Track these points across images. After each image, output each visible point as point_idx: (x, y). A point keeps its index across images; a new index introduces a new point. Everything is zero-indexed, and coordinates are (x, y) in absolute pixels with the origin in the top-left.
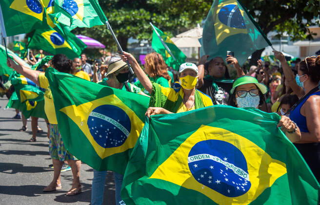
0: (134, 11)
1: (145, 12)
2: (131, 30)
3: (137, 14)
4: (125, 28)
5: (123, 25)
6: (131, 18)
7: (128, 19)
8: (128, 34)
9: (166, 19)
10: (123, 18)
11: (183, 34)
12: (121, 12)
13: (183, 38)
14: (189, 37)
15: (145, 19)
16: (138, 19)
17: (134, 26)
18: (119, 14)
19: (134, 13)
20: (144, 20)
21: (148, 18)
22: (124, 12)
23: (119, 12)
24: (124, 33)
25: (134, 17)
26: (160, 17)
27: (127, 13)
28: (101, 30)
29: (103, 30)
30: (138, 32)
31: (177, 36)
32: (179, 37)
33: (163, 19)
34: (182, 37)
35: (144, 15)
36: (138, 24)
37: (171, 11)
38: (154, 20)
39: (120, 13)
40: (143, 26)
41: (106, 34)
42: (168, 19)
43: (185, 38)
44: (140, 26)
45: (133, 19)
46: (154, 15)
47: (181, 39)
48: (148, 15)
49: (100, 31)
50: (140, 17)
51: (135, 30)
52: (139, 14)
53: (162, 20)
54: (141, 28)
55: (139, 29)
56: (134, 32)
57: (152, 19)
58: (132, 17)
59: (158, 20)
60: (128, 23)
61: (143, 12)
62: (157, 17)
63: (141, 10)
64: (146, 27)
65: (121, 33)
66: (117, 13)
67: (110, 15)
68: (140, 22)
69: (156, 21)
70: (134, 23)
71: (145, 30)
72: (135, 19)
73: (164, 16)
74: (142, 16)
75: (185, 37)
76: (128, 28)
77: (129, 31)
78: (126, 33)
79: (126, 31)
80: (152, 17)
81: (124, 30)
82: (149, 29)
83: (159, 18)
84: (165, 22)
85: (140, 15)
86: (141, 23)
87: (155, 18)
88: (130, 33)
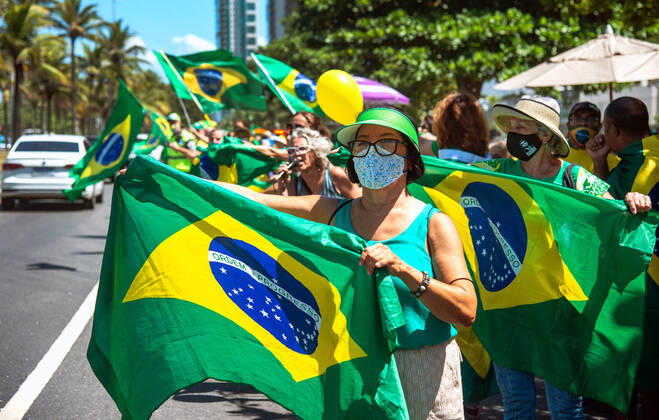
0: (493, 14)
1: (519, 15)
2: (484, 60)
3: (501, 21)
4: (469, 56)
5: (466, 48)
6: (484, 32)
7: (477, 33)
8: (478, 71)
9: (570, 30)
10: (464, 32)
11: (567, 55)
12: (463, 21)
13: (567, 62)
14: (581, 59)
15: (520, 31)
16: (502, 32)
17: (491, 51)
18: (457, 25)
19: (492, 20)
20: (518, 36)
21: (529, 28)
22: (469, 20)
23: (456, 19)
24: (468, 69)
25: (491, 30)
26: (558, 24)
27: (477, 20)
28: (415, 63)
29: (419, 63)
30: (503, 64)
31: (553, 59)
32: (556, 62)
33: (565, 30)
34: (563, 60)
35: (517, 23)
36: (502, 46)
37: (577, 6)
38: (542, 34)
39: (459, 22)
40: (514, 51)
41: (426, 73)
42: (577, 28)
43: (573, 62)
44: (507, 51)
45: (490, 34)
46: (543, 21)
47: (562, 65)
48: (527, 22)
49: (413, 66)
50: (508, 28)
51: (495, 62)
52: (505, 21)
53: (561, 34)
54: (511, 55)
55: (505, 59)
56: (493, 67)
57: (538, 32)
58: (487, 30)
59: (551, 33)
60: (478, 45)
61: (515, 15)
62: (550, 25)
63: (511, 12)
64: (522, 52)
65: (460, 70)
66: (452, 22)
67: (435, 28)
68: (508, 40)
69: (547, 37)
70: (492, 45)
71: (520, 60)
72: (495, 35)
73: (567, 24)
74: (512, 25)
75: (571, 60)
76: (478, 56)
77: (480, 64)
78: (474, 68)
79: (473, 64)
80: (537, 26)
81: (469, 62)
82: (528, 55)
83: (555, 29)
84: (569, 36)
85: (508, 23)
86: (509, 44)
87: (543, 30)
88: (483, 68)
